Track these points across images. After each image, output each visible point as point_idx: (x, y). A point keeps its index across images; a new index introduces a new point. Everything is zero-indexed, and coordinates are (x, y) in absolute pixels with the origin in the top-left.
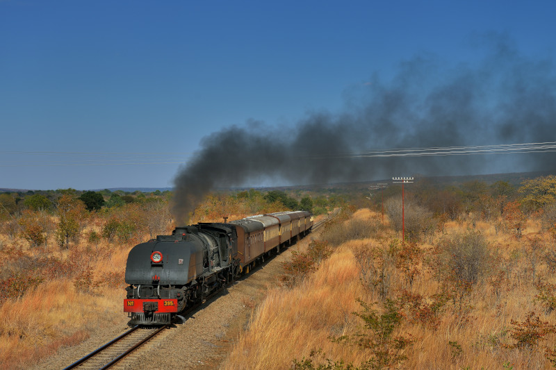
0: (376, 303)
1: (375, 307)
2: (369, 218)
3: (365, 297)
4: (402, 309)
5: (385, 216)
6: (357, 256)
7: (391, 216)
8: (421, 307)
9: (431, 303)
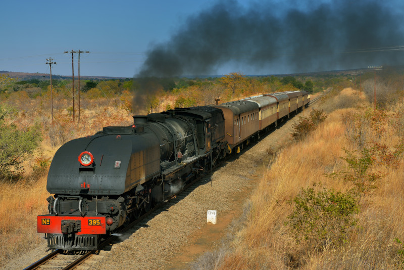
0: (356, 151)
1: (355, 154)
2: (352, 94)
3: (348, 147)
4: (374, 155)
5: (363, 93)
6: (343, 120)
7: (367, 93)
8: (387, 154)
9: (394, 151)
